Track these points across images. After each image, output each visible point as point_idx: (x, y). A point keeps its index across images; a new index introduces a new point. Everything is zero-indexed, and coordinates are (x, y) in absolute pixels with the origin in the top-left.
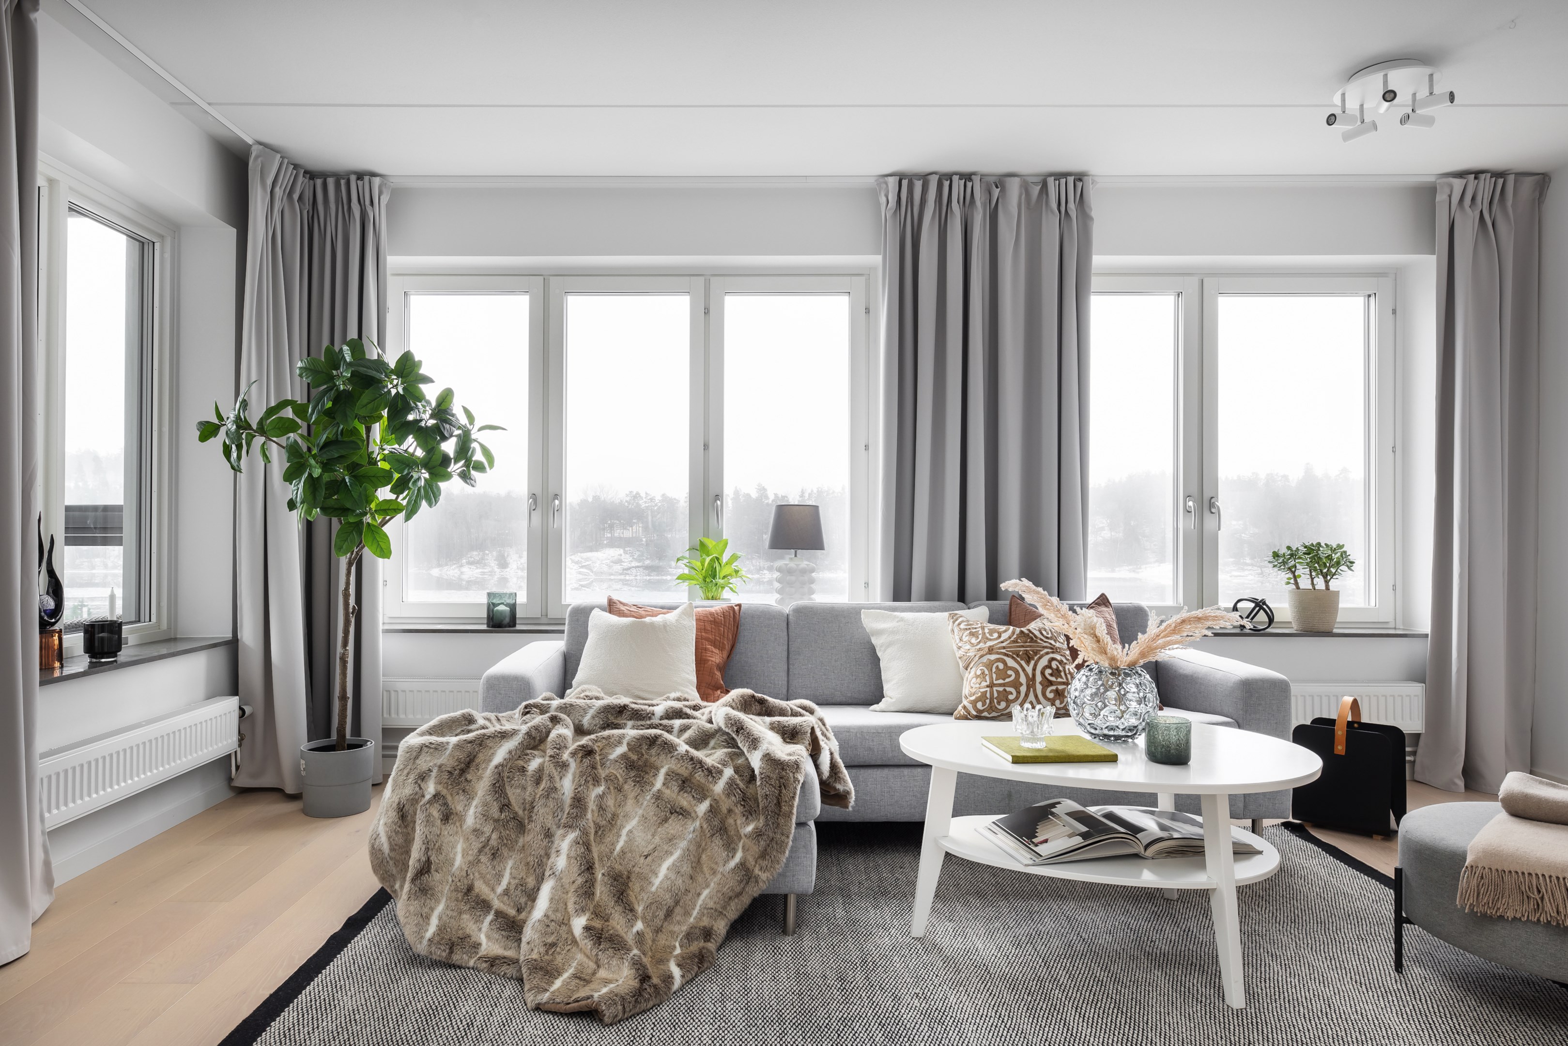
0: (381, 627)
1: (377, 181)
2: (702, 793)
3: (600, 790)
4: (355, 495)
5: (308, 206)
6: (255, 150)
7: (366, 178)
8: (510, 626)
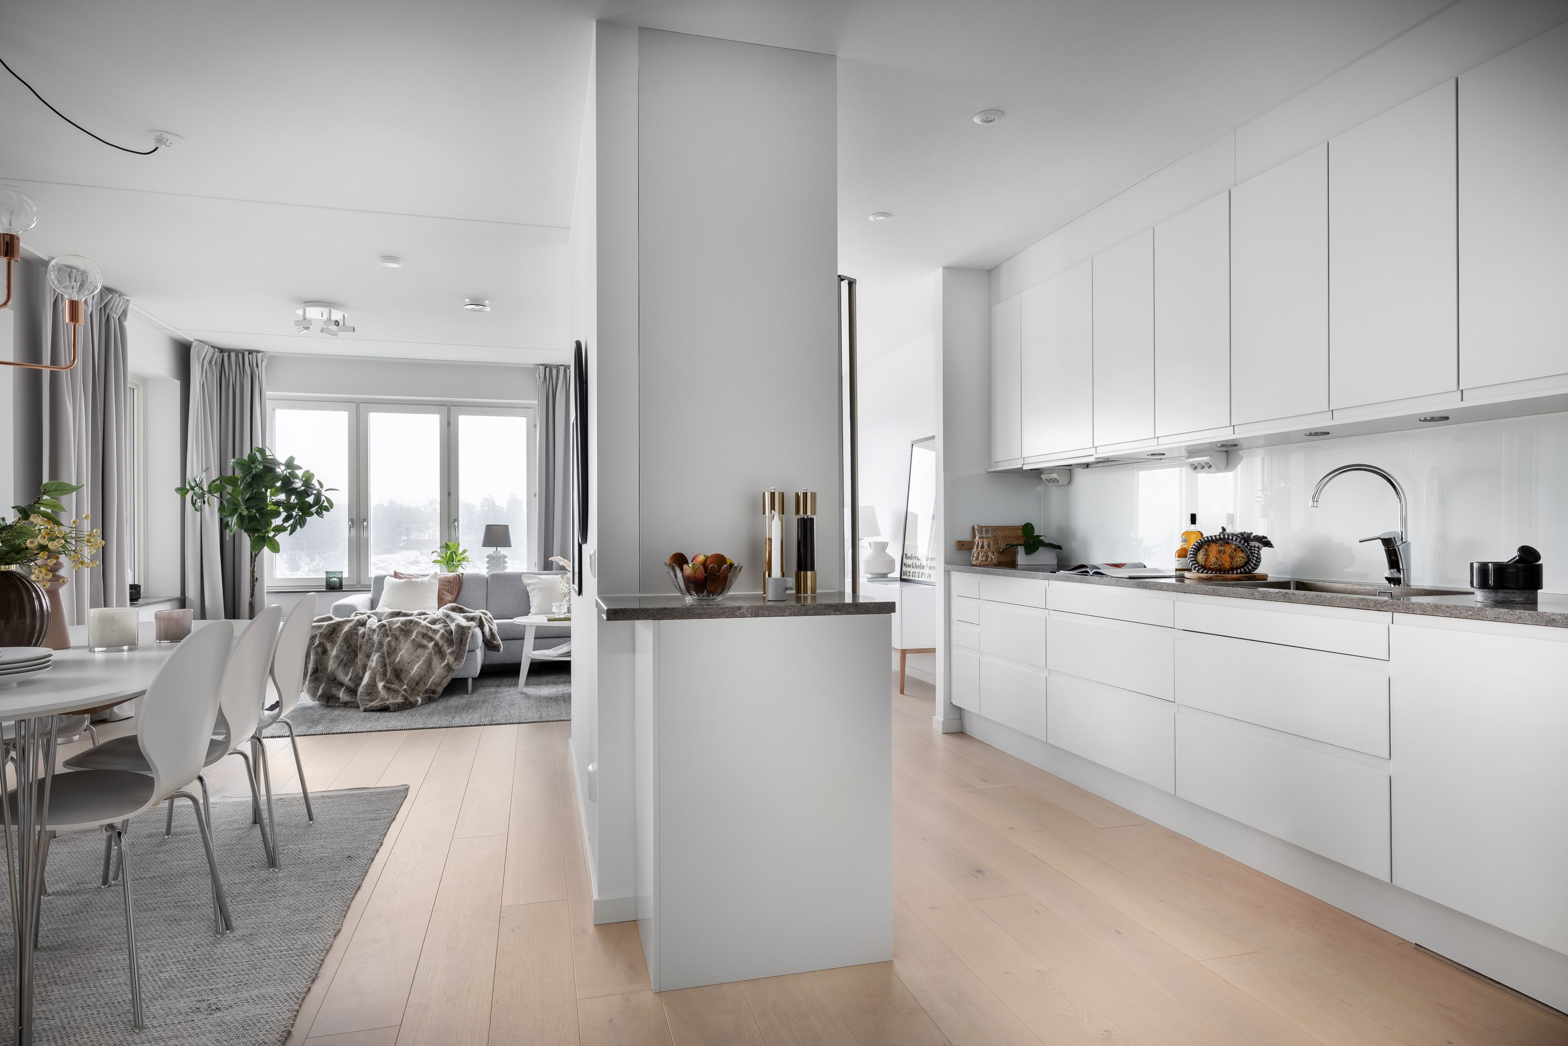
0: (266, 591)
1: (260, 355)
2: (431, 639)
3: (389, 639)
4: (263, 523)
5: (219, 367)
6: (194, 344)
7: (254, 354)
8: (339, 589)
